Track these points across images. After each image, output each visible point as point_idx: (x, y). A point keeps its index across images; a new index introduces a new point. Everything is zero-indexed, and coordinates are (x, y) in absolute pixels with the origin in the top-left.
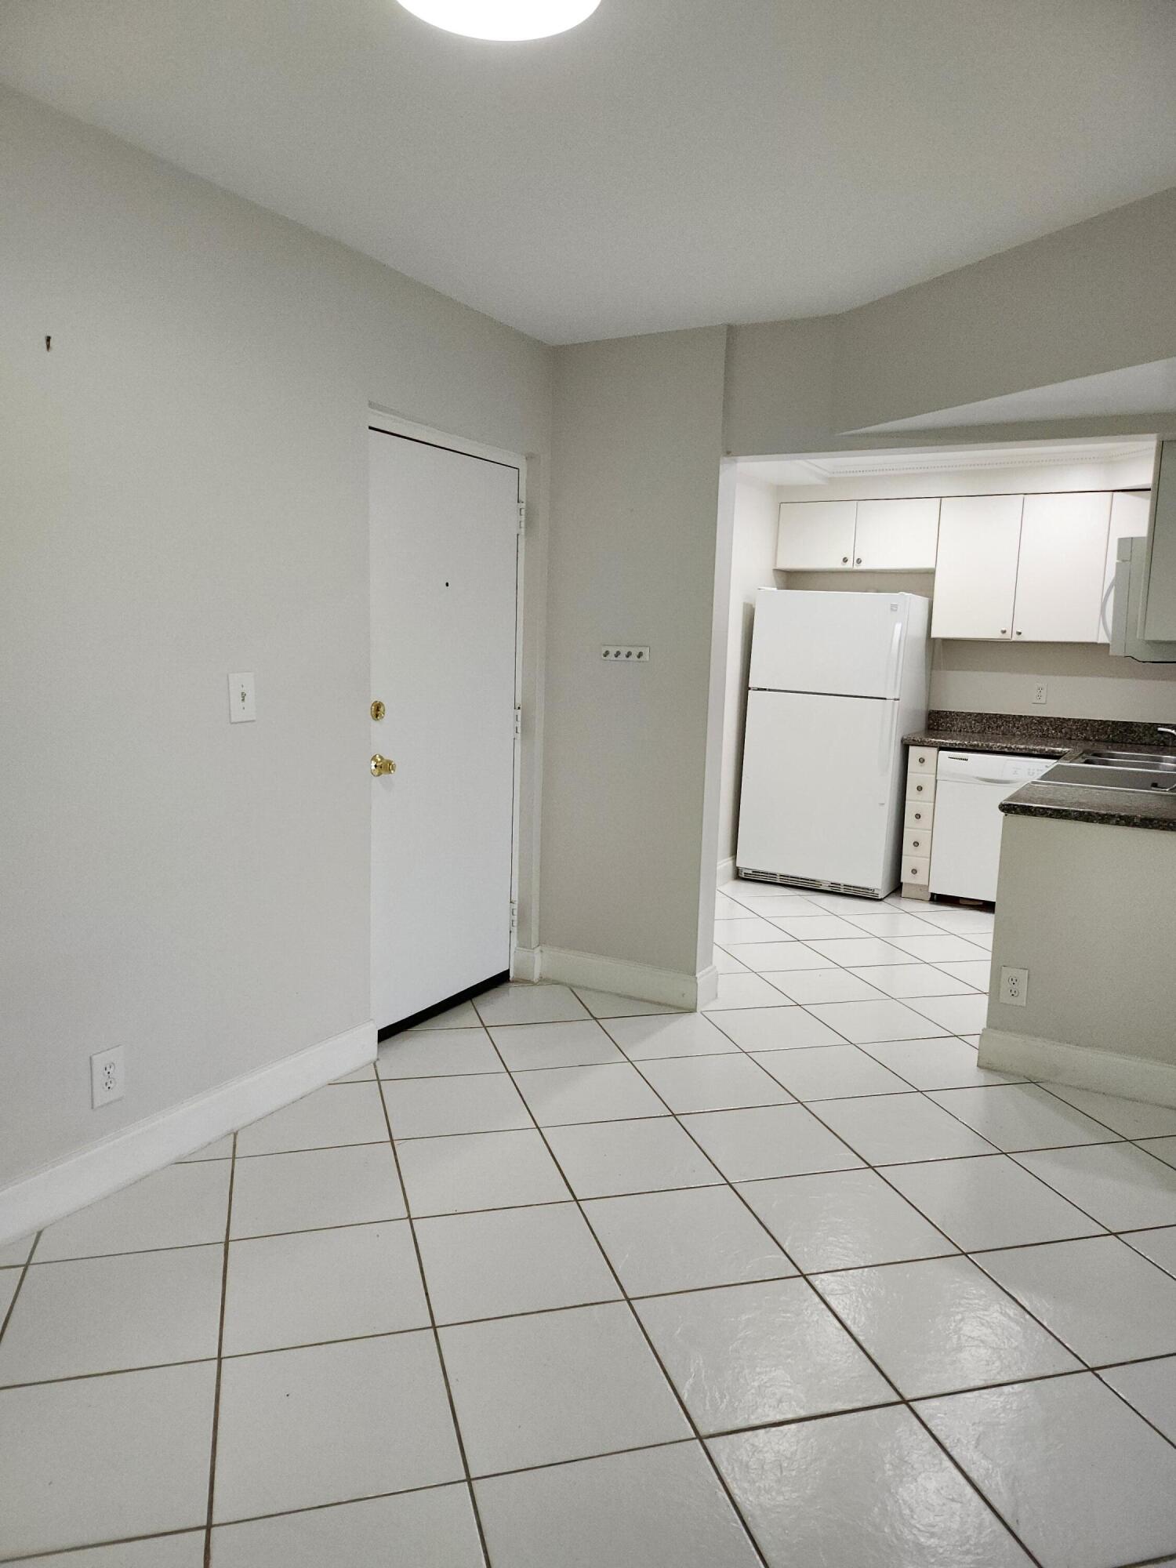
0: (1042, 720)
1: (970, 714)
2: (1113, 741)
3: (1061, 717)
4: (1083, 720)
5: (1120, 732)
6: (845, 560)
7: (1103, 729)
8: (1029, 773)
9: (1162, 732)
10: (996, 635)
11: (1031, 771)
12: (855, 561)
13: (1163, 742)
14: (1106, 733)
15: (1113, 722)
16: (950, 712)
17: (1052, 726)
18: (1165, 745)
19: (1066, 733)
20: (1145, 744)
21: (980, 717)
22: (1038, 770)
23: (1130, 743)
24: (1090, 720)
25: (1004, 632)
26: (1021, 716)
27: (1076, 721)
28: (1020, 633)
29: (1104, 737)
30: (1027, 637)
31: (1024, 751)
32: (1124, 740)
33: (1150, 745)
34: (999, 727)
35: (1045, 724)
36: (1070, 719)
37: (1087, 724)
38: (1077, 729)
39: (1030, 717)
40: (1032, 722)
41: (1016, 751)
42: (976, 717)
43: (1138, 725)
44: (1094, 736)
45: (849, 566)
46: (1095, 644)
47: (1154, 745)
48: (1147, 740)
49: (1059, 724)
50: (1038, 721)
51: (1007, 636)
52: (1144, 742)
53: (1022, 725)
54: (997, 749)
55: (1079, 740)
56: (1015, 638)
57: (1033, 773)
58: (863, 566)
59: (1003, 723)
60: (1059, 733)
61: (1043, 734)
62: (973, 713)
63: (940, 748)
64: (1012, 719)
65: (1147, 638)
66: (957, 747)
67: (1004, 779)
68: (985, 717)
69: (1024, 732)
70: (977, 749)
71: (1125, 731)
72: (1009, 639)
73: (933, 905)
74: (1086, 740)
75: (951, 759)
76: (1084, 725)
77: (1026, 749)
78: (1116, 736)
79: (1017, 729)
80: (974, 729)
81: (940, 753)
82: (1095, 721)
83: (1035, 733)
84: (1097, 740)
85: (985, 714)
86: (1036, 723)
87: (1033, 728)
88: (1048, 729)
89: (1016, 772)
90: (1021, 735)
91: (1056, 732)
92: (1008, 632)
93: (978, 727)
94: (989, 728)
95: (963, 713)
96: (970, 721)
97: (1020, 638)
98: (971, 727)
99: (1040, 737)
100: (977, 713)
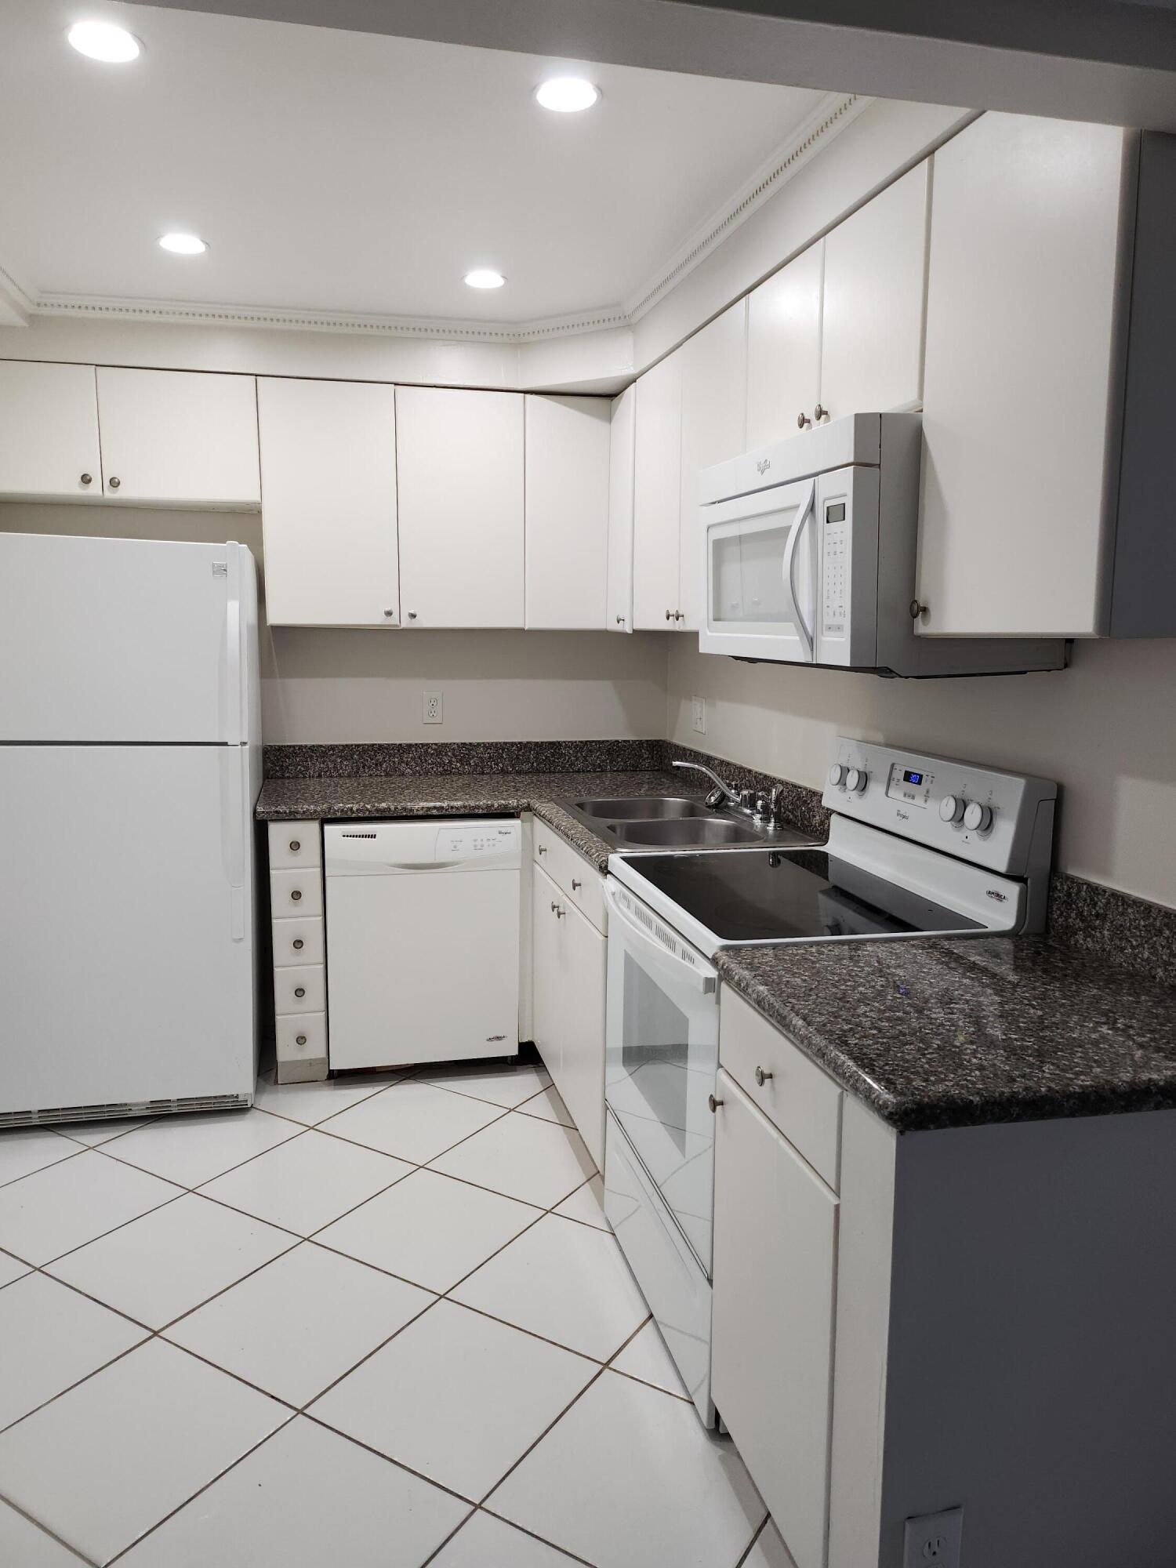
0: (441, 749)
1: (332, 748)
2: (538, 771)
3: (467, 741)
4: (496, 744)
5: (546, 757)
6: (86, 479)
7: (524, 754)
8: (475, 846)
9: (678, 767)
10: (377, 619)
11: (479, 843)
12: (107, 483)
13: (600, 766)
14: (528, 760)
15: (536, 744)
16: (300, 747)
18: (603, 771)
19: (477, 765)
20: (578, 772)
21: (347, 751)
22: (488, 840)
23: (560, 772)
24: (506, 743)
25: (389, 614)
26: (410, 746)
27: (488, 746)
28: (413, 616)
29: (526, 767)
30: (425, 622)
31: (462, 811)
32: (552, 769)
33: (583, 771)
34: (378, 764)
35: (446, 755)
36: (479, 744)
37: (503, 750)
38: (490, 757)
39: (423, 745)
40: (426, 752)
41: (451, 812)
42: (342, 751)
43: (567, 744)
44: (513, 766)
45: (94, 490)
46: (521, 630)
47: (589, 771)
48: (580, 765)
49: (465, 751)
50: (435, 750)
51: (393, 621)
52: (576, 769)
53: (413, 759)
54: (421, 813)
55: (494, 773)
56: (406, 623)
57: (482, 846)
58: (125, 493)
59: (384, 758)
60: (466, 767)
61: (445, 770)
62: (336, 746)
63: (324, 821)
64: (399, 750)
65: (922, 628)
66: (354, 815)
67: (438, 861)
68: (357, 751)
69: (417, 768)
70: (387, 814)
71: (553, 756)
72: (397, 626)
73: (335, 1089)
74: (504, 772)
75: (344, 836)
76: (499, 750)
77: (465, 807)
78: (541, 763)
79: (407, 765)
80: (341, 771)
81: (327, 828)
82: (513, 744)
83: (432, 768)
84: (519, 773)
85: (356, 745)
86: (432, 754)
87: (430, 761)
88: (450, 762)
89: (455, 847)
90: (414, 774)
91: (462, 764)
92: (396, 615)
93: (347, 767)
94: (364, 767)
95: (321, 746)
96: (333, 758)
97: (415, 624)
98: (335, 768)
99: (442, 774)
100: (343, 746)
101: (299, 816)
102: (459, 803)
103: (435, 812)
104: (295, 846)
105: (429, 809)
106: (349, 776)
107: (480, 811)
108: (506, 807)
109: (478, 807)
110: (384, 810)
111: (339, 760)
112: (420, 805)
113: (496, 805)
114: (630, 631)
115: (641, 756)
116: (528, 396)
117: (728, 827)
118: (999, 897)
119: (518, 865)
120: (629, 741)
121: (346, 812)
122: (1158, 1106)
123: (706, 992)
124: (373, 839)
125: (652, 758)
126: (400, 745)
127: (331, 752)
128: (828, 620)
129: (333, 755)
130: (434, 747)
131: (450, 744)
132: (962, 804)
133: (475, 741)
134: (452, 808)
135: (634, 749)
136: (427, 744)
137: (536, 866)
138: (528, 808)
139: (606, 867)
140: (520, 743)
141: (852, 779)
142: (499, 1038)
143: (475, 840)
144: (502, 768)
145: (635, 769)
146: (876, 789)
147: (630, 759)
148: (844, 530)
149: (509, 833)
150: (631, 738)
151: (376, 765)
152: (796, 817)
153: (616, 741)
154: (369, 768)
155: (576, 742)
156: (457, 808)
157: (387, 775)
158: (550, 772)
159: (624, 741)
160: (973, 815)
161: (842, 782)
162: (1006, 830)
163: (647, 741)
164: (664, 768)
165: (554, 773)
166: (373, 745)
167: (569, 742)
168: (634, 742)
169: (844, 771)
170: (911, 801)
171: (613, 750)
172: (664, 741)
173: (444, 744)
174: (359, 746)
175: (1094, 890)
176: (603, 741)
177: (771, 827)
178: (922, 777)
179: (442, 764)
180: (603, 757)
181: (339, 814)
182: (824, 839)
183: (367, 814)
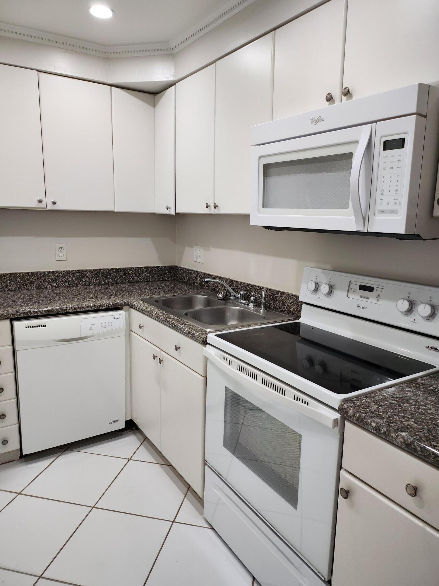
0: (67, 273)
1: (4, 275)
2: (117, 283)
3: (80, 269)
4: (96, 270)
5: (121, 275)
7: (109, 275)
8: (102, 326)
9: (208, 282)
10: (33, 204)
11: (104, 325)
13: (147, 279)
14: (112, 277)
15: (116, 269)
17: (74, 277)
19: (86, 281)
20: (137, 282)
21: (13, 277)
22: (108, 322)
23: (128, 283)
24: (100, 270)
25: (40, 201)
26: (49, 272)
27: (92, 271)
28: (54, 203)
29: (111, 281)
30: (60, 206)
31: (93, 308)
32: (124, 281)
33: (139, 282)
35: (70, 276)
36: (87, 270)
37: (99, 273)
38: (93, 277)
39: (57, 272)
40: (58, 276)
41: (87, 309)
42: (10, 277)
44: (105, 281)
46: (113, 212)
47: (142, 282)
48: (137, 279)
49: (79, 274)
50: (63, 274)
51: (42, 205)
52: (135, 281)
53: (51, 279)
54: (71, 311)
55: (95, 285)
56: (50, 207)
57: (105, 326)
59: (35, 280)
60: (80, 282)
61: (69, 284)
62: (7, 274)
63: (13, 319)
64: (43, 275)
66: (32, 315)
67: (82, 335)
68: (19, 276)
69: (54, 284)
70: (52, 313)
71: (124, 274)
72: (45, 208)
73: (26, 464)
74: (100, 284)
75: (26, 327)
76: (97, 273)
77: (95, 306)
78: (119, 279)
79: (48, 282)
80: (10, 288)
81: (16, 324)
82: (104, 270)
83: (62, 284)
84: (107, 284)
86: (62, 276)
87: (61, 280)
88: (72, 280)
89: (91, 328)
90: (52, 287)
91: (78, 281)
92: (44, 202)
93: (13, 285)
94: (23, 285)
97: (55, 207)
98: (6, 286)
99: (67, 287)
100: (10, 274)
102: (92, 304)
103: (78, 310)
105: (75, 308)
106: (15, 290)
107: (103, 308)
108: (116, 305)
109: (102, 306)
110: (50, 311)
111: (8, 282)
112: (70, 305)
113: (111, 304)
114: (174, 213)
115: (165, 274)
116: (113, 88)
118: (435, 349)
119: (124, 333)
120: (160, 267)
121: (27, 313)
123: (334, 427)
124: (44, 327)
125: (170, 275)
126: (44, 272)
127: (4, 278)
129: (4, 279)
130: (63, 272)
131: (72, 271)
132: (414, 304)
133: (84, 268)
134: (88, 307)
135: (162, 270)
136: (59, 272)
137: (133, 333)
138: (129, 305)
139: (206, 341)
140: (108, 269)
141: (323, 288)
142: (115, 421)
143: (102, 324)
144: (99, 282)
145: (163, 280)
147: (160, 275)
148: (403, 152)
149: (119, 318)
150: (160, 265)
151: (31, 283)
153: (154, 267)
154: (27, 285)
155: (135, 268)
156: (91, 307)
157: (37, 288)
159: (158, 267)
160: (423, 309)
161: (316, 289)
163: (168, 266)
164: (176, 279)
165: (125, 283)
166: (28, 273)
167: (132, 268)
168: (162, 267)
169: (318, 284)
170: (367, 300)
171: (152, 271)
172: (176, 266)
173: (68, 271)
174: (20, 273)
176: (148, 267)
177: (262, 310)
178: (373, 288)
179: (68, 281)
180: (148, 275)
181: (22, 315)
182: (299, 317)
183: (40, 314)
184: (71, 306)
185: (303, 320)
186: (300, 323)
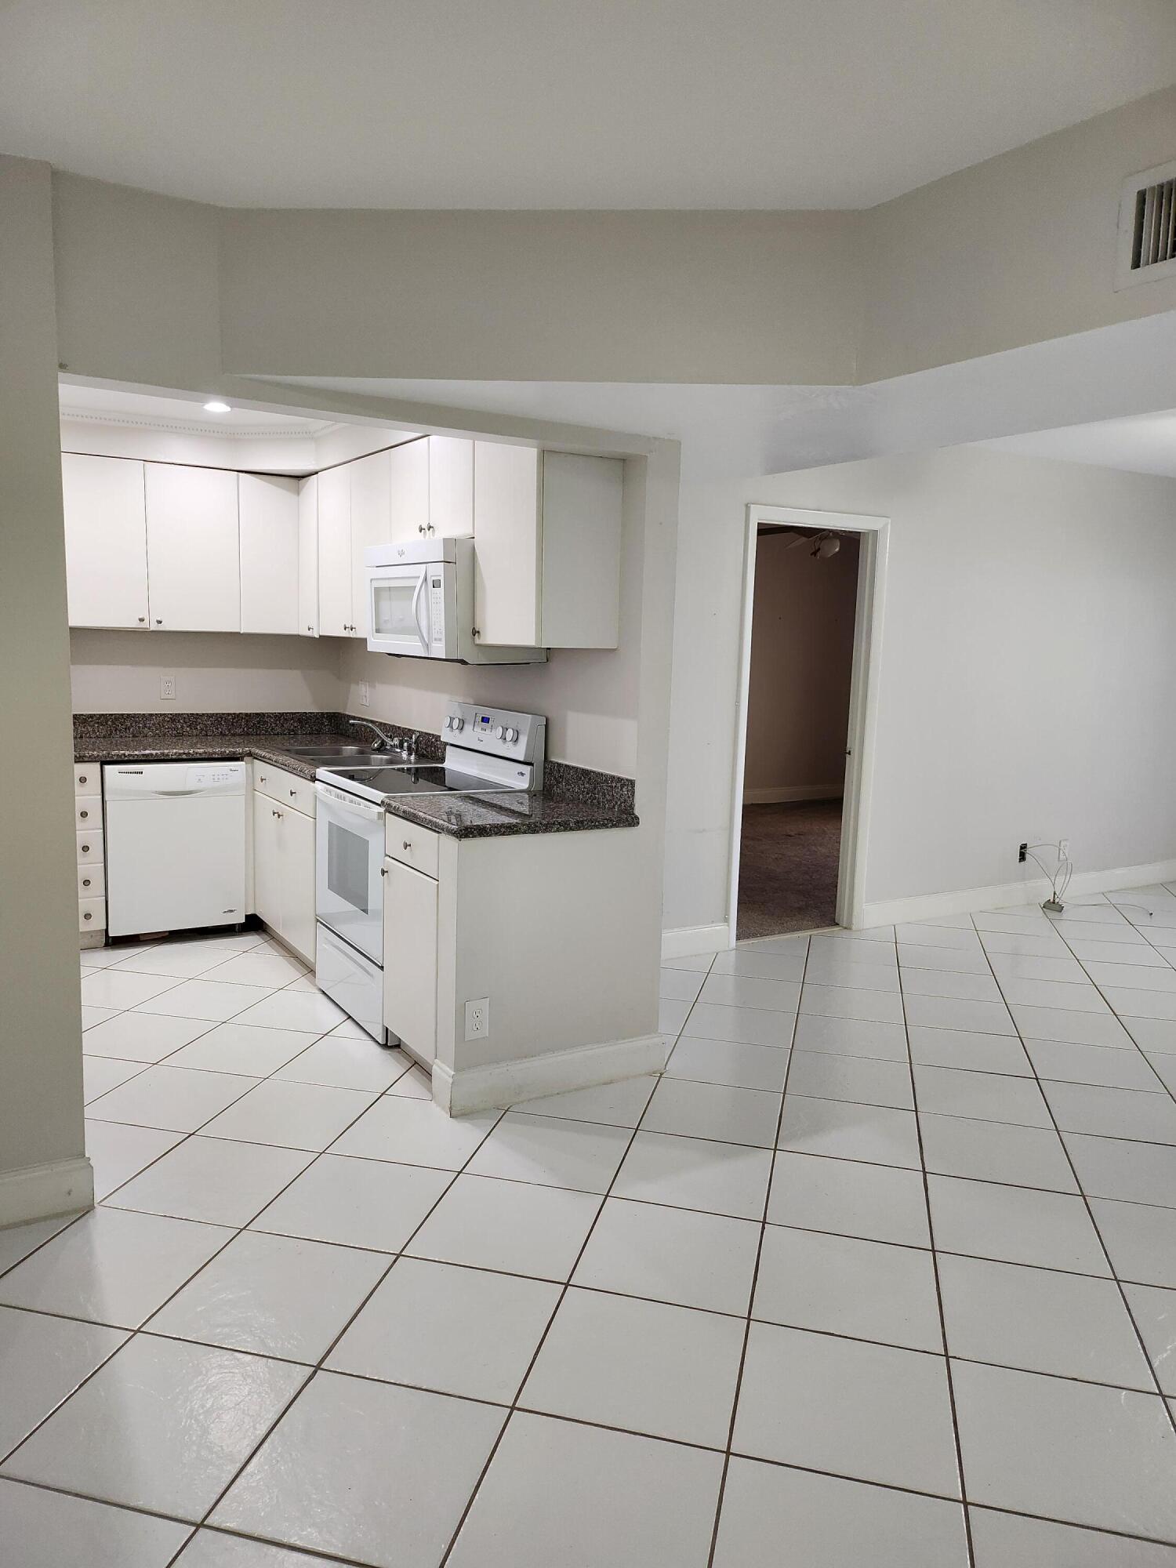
0: (174, 718)
1: (91, 716)
2: (248, 734)
3: (195, 712)
4: (217, 714)
5: (254, 724)
7: (237, 722)
8: (214, 779)
9: (353, 725)
10: (131, 623)
11: (217, 777)
13: (293, 730)
14: (241, 726)
15: (246, 714)
17: (186, 723)
18: (295, 734)
19: (202, 729)
20: (278, 734)
21: (103, 719)
23: (264, 735)
24: (224, 714)
25: (142, 620)
26: (151, 715)
27: (211, 716)
28: (159, 622)
29: (239, 731)
30: (167, 626)
31: (204, 756)
32: (258, 733)
33: (281, 734)
35: (179, 722)
36: (203, 715)
37: (222, 718)
38: (212, 724)
39: (161, 715)
40: (164, 720)
42: (99, 719)
43: (269, 715)
44: (229, 730)
46: (239, 634)
47: (286, 734)
48: (279, 730)
49: (193, 720)
50: (170, 718)
51: (144, 625)
52: (276, 732)
53: (154, 725)
54: (174, 757)
55: (215, 735)
56: (154, 627)
57: (219, 779)
59: (131, 724)
60: (194, 731)
61: (178, 733)
62: (94, 715)
63: (103, 763)
64: (143, 719)
65: (478, 642)
66: (126, 759)
67: (187, 789)
68: (110, 719)
69: (157, 732)
70: (150, 758)
71: (259, 722)
72: (147, 629)
73: (112, 950)
74: (223, 734)
75: (120, 773)
76: (219, 719)
77: (205, 753)
78: (250, 728)
79: (149, 729)
80: (98, 734)
81: (107, 767)
82: (229, 714)
83: (169, 732)
84: (234, 735)
85: (110, 715)
86: (169, 721)
87: (167, 726)
88: (182, 727)
89: (200, 780)
90: (154, 736)
91: (191, 728)
92: (146, 621)
93: (102, 731)
94: (115, 730)
95: (82, 715)
96: (92, 724)
97: (161, 628)
98: (94, 731)
99: (176, 736)
100: (99, 715)
101: (86, 759)
102: (202, 751)
103: (184, 756)
104: (83, 780)
105: (180, 754)
106: (104, 737)
107: (217, 756)
108: (234, 753)
109: (215, 753)
110: (147, 755)
111: (96, 725)
112: (173, 752)
113: (227, 752)
114: (317, 636)
115: (323, 724)
116: (241, 474)
117: (387, 760)
118: (522, 774)
119: (243, 792)
120: (314, 713)
121: (121, 757)
122: (558, 830)
123: (379, 819)
124: (141, 775)
125: (331, 725)
126: (144, 714)
127: (91, 719)
128: (435, 636)
129: (91, 722)
130: (170, 716)
131: (182, 714)
132: (505, 729)
133: (200, 712)
134: (197, 753)
135: (318, 719)
136: (164, 714)
137: (257, 792)
138: (250, 754)
139: (315, 777)
140: (234, 714)
141: (456, 723)
142: (232, 911)
143: (214, 775)
144: (221, 732)
145: (319, 732)
146: (468, 728)
147: (315, 725)
148: (441, 591)
149: (237, 771)
150: (314, 710)
151: (126, 729)
152: (427, 752)
153: (305, 713)
154: (120, 731)
155: (275, 713)
156: (200, 754)
157: (134, 736)
158: (257, 734)
159: (311, 713)
160: (510, 734)
161: (450, 726)
162: (523, 740)
163: (327, 713)
164: (339, 732)
165: (260, 735)
166: (122, 715)
167: (270, 713)
168: (318, 713)
169: (452, 719)
170: (484, 732)
171: (302, 719)
172: (339, 713)
173: (177, 714)
174: (112, 715)
175: (560, 765)
176: (295, 713)
177: (413, 757)
178: (489, 719)
179: (176, 729)
180: (295, 724)
181: (115, 758)
182: (443, 760)
183: (136, 758)
184: (175, 751)
185: (446, 765)
186: (443, 768)
